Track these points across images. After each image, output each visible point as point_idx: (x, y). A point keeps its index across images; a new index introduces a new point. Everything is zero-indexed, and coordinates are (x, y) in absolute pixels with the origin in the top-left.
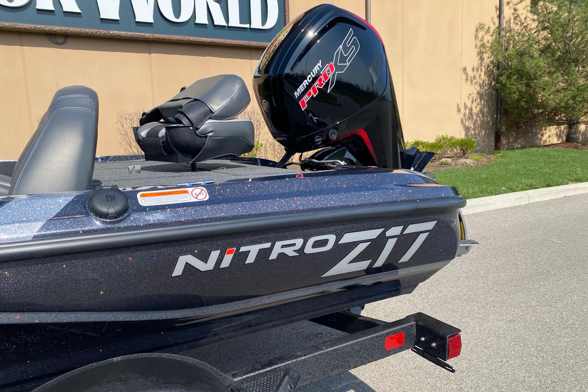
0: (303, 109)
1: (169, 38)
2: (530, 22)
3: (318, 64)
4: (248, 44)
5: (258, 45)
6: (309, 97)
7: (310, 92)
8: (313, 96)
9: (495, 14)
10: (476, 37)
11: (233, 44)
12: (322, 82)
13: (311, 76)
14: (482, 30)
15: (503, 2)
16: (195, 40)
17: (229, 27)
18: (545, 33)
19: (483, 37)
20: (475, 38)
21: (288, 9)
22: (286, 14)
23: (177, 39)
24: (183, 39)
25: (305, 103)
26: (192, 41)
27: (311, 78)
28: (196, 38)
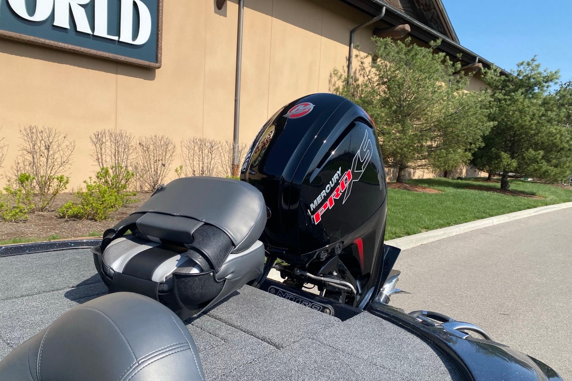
0: (317, 222)
1: (18, 37)
2: (373, 76)
3: (338, 172)
4: (115, 58)
5: (126, 60)
6: (325, 209)
7: (327, 203)
8: (329, 207)
9: (346, 64)
10: (330, 81)
11: (98, 55)
12: (339, 193)
13: (330, 186)
14: (336, 76)
15: (352, 54)
16: (52, 44)
17: (93, 36)
18: (384, 87)
19: (335, 83)
20: (329, 83)
21: (162, 28)
22: (159, 33)
23: (28, 39)
24: (37, 41)
25: (320, 216)
26: (48, 45)
27: (330, 188)
28: (53, 42)
